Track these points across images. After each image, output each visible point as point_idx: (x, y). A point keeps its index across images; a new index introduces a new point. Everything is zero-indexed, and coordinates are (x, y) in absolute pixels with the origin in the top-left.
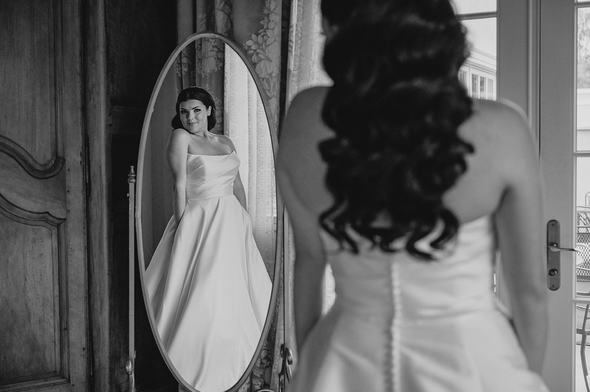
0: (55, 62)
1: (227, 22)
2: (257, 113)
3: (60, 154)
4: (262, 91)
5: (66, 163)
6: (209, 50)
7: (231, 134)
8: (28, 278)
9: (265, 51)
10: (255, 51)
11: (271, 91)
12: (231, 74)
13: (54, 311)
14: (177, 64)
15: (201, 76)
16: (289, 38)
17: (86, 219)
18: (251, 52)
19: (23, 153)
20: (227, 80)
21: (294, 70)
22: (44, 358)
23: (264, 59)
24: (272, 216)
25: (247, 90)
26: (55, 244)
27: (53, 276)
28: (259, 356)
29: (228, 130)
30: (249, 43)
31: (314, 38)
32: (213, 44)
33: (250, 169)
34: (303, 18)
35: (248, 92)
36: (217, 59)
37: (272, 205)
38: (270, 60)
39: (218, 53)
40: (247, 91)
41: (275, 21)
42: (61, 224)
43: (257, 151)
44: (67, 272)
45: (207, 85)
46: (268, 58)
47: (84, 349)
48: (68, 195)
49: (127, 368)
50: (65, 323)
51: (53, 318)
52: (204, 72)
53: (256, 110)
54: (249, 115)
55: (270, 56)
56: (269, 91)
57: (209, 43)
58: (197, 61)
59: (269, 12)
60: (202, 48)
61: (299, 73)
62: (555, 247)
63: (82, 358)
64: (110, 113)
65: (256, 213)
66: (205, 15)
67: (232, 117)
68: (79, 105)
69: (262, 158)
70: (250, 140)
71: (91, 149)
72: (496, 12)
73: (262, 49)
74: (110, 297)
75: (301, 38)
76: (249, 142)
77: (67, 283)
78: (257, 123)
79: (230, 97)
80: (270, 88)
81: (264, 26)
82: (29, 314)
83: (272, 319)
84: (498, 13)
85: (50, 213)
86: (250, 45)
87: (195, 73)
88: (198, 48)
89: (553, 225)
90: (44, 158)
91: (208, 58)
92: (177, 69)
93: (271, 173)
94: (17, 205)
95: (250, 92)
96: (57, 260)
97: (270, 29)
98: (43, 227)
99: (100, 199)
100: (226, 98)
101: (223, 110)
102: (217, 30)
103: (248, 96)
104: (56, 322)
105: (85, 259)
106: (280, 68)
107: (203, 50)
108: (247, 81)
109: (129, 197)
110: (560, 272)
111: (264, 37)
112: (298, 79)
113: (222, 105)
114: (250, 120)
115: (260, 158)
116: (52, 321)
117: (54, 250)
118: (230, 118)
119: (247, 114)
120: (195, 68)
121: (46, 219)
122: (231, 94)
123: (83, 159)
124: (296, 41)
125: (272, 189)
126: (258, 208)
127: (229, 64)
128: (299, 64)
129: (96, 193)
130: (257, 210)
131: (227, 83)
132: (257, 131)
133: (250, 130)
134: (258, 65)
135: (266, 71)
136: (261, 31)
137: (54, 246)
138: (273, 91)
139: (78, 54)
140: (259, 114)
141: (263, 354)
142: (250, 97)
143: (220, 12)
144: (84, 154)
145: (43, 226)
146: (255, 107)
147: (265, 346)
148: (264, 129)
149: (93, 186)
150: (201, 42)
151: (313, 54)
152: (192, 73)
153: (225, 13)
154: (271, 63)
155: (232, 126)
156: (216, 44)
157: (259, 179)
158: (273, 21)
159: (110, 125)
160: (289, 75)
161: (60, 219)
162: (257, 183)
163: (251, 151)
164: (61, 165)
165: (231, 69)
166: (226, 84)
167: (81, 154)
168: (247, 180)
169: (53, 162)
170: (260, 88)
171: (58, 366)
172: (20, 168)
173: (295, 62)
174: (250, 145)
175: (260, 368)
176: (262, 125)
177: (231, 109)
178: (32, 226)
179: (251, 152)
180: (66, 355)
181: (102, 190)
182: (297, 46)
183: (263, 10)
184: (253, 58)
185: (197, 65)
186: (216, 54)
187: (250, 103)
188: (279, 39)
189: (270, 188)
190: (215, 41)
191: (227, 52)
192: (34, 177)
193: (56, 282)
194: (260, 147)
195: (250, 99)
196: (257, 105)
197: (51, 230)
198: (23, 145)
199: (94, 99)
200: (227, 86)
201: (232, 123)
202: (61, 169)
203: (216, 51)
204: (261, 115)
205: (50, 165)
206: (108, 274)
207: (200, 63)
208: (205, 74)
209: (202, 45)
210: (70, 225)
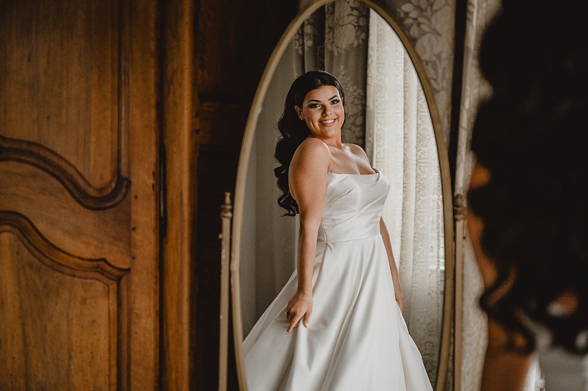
2: (418, 110)
3: (124, 173)
4: (425, 81)
5: (133, 188)
6: (346, 14)
7: (377, 141)
8: (73, 356)
9: (430, 20)
10: (415, 19)
11: (439, 81)
12: (378, 51)
15: (333, 53)
17: (158, 270)
18: (408, 21)
19: (71, 171)
20: (372, 59)
21: (474, 49)
23: (429, 32)
24: (438, 269)
25: (403, 75)
26: (114, 307)
27: (109, 353)
29: (372, 136)
30: (406, 7)
32: (352, 4)
33: (404, 195)
35: (404, 78)
36: (357, 28)
37: (437, 252)
38: (437, 34)
39: (358, 17)
40: (402, 77)
42: (123, 276)
43: (416, 168)
44: (129, 348)
45: (342, 67)
46: (434, 30)
48: (133, 234)
52: (337, 47)
53: (417, 106)
54: (405, 113)
55: (438, 28)
56: (436, 80)
57: (346, 3)
58: (327, 30)
60: (334, 11)
64: (197, 114)
65: (413, 264)
67: (379, 115)
68: (153, 102)
69: (424, 180)
70: (406, 151)
71: (168, 167)
73: (426, 17)
76: (405, 154)
77: (129, 366)
78: (417, 126)
79: (376, 85)
80: (437, 76)
85: (108, 260)
86: (408, 11)
87: (324, 48)
90: (101, 177)
91: (344, 27)
92: (297, 42)
93: (438, 203)
94: (62, 247)
95: (407, 78)
96: (116, 331)
98: (97, 282)
99: (179, 241)
100: (370, 86)
101: (364, 106)
103: (404, 84)
105: (155, 330)
107: (337, 15)
109: (221, 239)
113: (365, 97)
114: (407, 121)
115: (420, 180)
117: (112, 317)
118: (375, 117)
119: (402, 111)
120: (324, 41)
121: (102, 269)
122: (378, 81)
123: (157, 182)
124: (478, 5)
125: (438, 228)
126: (416, 257)
127: (376, 36)
129: (174, 232)
130: (415, 260)
131: (373, 64)
132: (417, 138)
133: (406, 136)
134: (419, 41)
135: (432, 50)
137: (112, 309)
138: (442, 81)
139: (152, 24)
140: (421, 112)
142: (407, 85)
144: (158, 173)
145: (97, 279)
146: (414, 101)
148: (428, 135)
149: (170, 219)
152: (318, 48)
154: (439, 37)
155: (378, 130)
156: (357, 6)
157: (419, 212)
159: (197, 131)
160: (468, 57)
161: (121, 270)
162: (415, 218)
163: (407, 169)
164: (124, 190)
165: (379, 43)
166: (371, 66)
167: (153, 174)
168: (401, 212)
169: (113, 185)
170: (423, 76)
172: (67, 193)
173: (476, 36)
174: (406, 159)
176: (424, 128)
177: (377, 104)
178: (81, 279)
179: (407, 171)
181: (182, 227)
182: (481, 12)
184: (412, 31)
185: (326, 36)
186: (355, 21)
187: (407, 94)
188: (452, 2)
189: (435, 225)
191: (373, 19)
192: (86, 207)
193: (114, 362)
194: (420, 163)
195: (407, 89)
196: (418, 98)
197: (108, 286)
198: (72, 159)
199: (174, 93)
200: (371, 68)
201: (378, 124)
202: (124, 197)
203: (355, 16)
204: (424, 114)
205: (109, 190)
206: (190, 354)
207: (331, 34)
208: (339, 50)
209: (336, 7)
210: (136, 279)
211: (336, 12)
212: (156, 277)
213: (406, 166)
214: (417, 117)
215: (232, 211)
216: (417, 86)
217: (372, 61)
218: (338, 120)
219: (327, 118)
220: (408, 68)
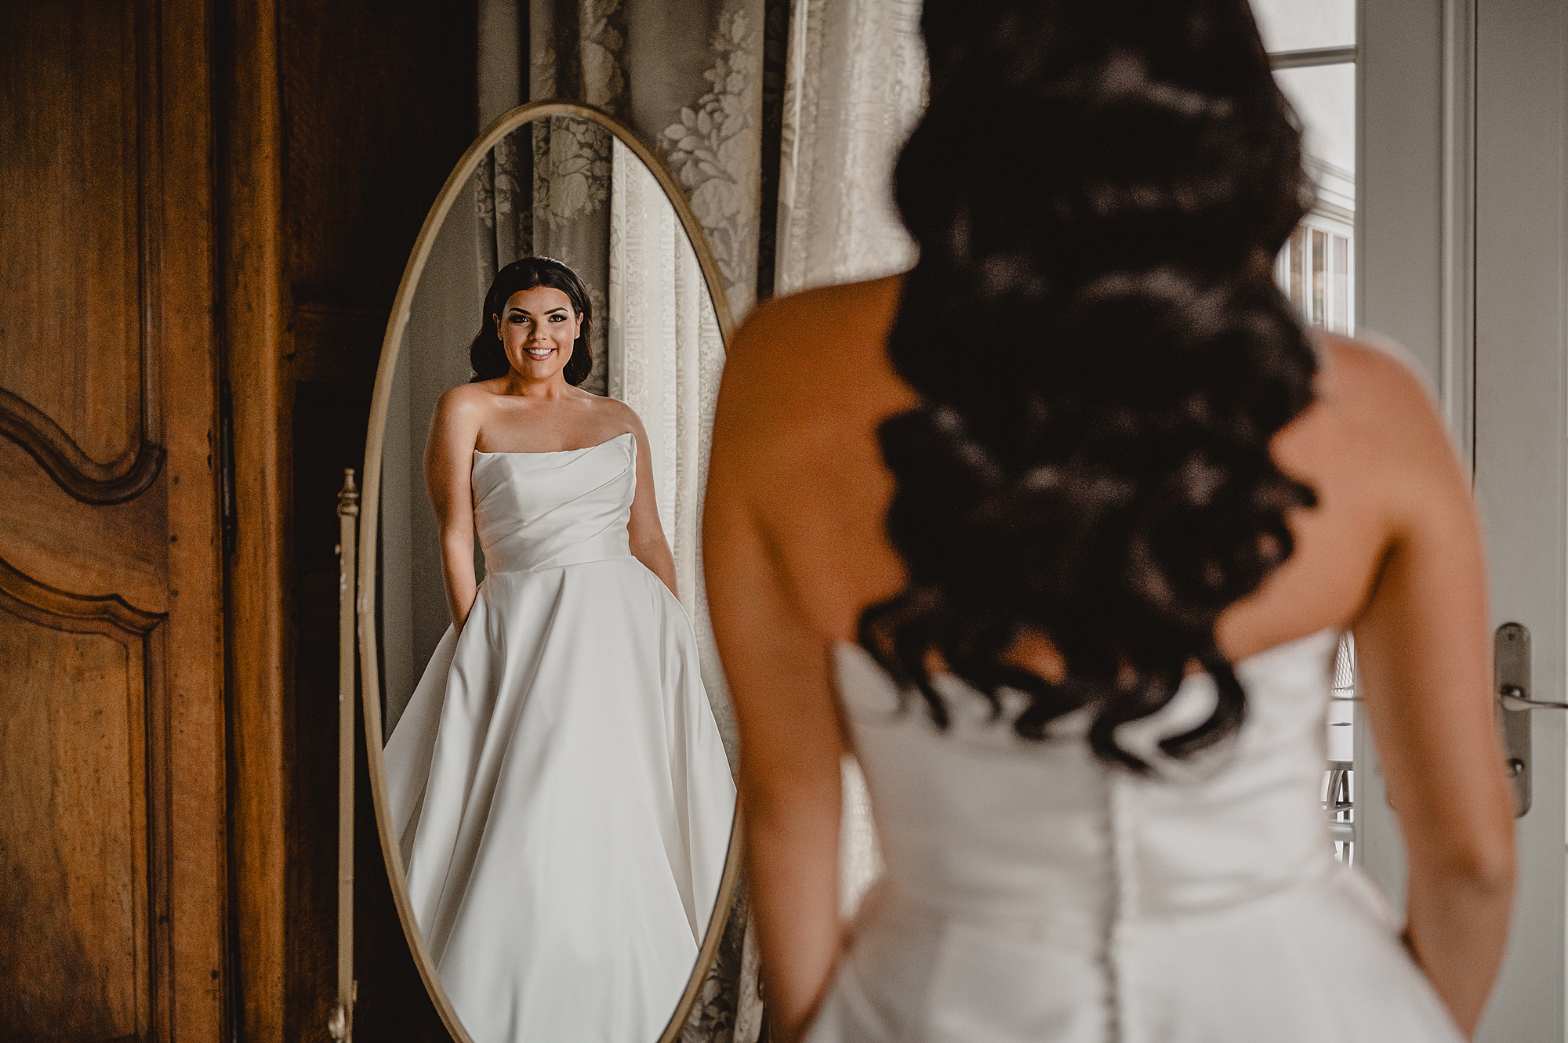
0: (140, 181)
1: (613, 76)
2: (700, 327)
3: (152, 436)
4: (709, 263)
5: (170, 459)
6: (570, 154)
8: (60, 776)
9: (716, 153)
10: (691, 153)
11: (734, 264)
12: (628, 221)
13: (134, 870)
14: (482, 193)
15: (548, 225)
16: (784, 118)
17: (222, 614)
18: (677, 156)
19: (51, 433)
20: (618, 236)
21: (795, 207)
22: (105, 1000)
23: (714, 177)
25: (674, 265)
26: (137, 685)
27: (131, 771)
28: (698, 997)
29: (621, 374)
30: (673, 131)
31: (852, 118)
32: (580, 137)
33: (679, 479)
34: (821, 65)
35: (676, 270)
36: (590, 180)
38: (730, 179)
39: (593, 162)
40: (672, 268)
41: (743, 71)
42: (154, 627)
43: (700, 429)
44: (168, 761)
45: (564, 250)
46: (724, 172)
47: (215, 975)
48: (173, 550)
49: (332, 1027)
50: (164, 904)
51: (130, 888)
52: (555, 215)
53: (698, 320)
54: (677, 332)
55: (731, 168)
56: (728, 263)
57: (571, 136)
58: (536, 184)
59: (729, 47)
60: (549, 148)
61: (810, 215)
62: (1516, 698)
63: (209, 999)
64: (290, 323)
65: (697, 602)
66: (552, 57)
67: (632, 337)
68: (206, 299)
70: (681, 401)
71: (236, 422)
72: (1353, 47)
73: (709, 149)
74: (289, 829)
75: (816, 117)
76: (678, 406)
77: (169, 792)
78: (700, 356)
79: (626, 284)
80: (730, 254)
81: (715, 85)
82: (64, 876)
83: (734, 895)
84: (1360, 51)
85: (125, 597)
86: (677, 137)
87: (532, 216)
88: (539, 148)
89: (1512, 635)
90: (108, 446)
91: (566, 178)
92: (482, 206)
94: (34, 576)
95: (681, 269)
96: (143, 728)
97: (732, 93)
98: (105, 639)
99: (260, 560)
100: (615, 285)
101: (606, 320)
102: (585, 96)
103: (676, 280)
104: (138, 900)
105: (218, 725)
106: (759, 202)
107: (553, 155)
108: (673, 239)
109: (340, 553)
110: (1530, 766)
111: (716, 115)
112: (807, 232)
113: (606, 305)
114: (681, 347)
116: (126, 898)
117: (134, 700)
118: (626, 341)
119: (674, 330)
120: (532, 203)
121: (114, 615)
122: (629, 276)
123: (216, 452)
124: (802, 128)
127: (624, 194)
128: (811, 192)
129: (250, 542)
131: (620, 244)
132: (700, 376)
133: (680, 373)
134: (697, 193)
135: (720, 209)
136: (707, 98)
137: (133, 690)
138: (739, 264)
139: (201, 158)
140: (706, 331)
141: (710, 991)
142: (681, 283)
143: (594, 46)
144: (218, 434)
145: (104, 634)
146: (695, 312)
147: (714, 970)
149: (242, 524)
150: (549, 132)
151: (849, 163)
152: (521, 216)
153: (606, 48)
154: (732, 186)
155: (631, 363)
156: (588, 138)
158: (738, 72)
159: (290, 358)
160: (784, 221)
161: (150, 615)
163: (684, 432)
164: (153, 467)
165: (629, 207)
166: (616, 248)
167: (209, 435)
168: (673, 511)
169: (133, 457)
170: (705, 257)
171: (143, 1021)
172: (42, 472)
173: (799, 183)
174: (681, 415)
175: (700, 1030)
176: (712, 359)
177: (628, 317)
178: (75, 636)
179: (682, 435)
180: (164, 991)
181: (266, 535)
182: (806, 142)
183: (711, 40)
184: (683, 177)
185: (535, 194)
186: (588, 167)
187: (682, 299)
188: (755, 122)
190: (587, 130)
191: (618, 160)
192: (79, 498)
193: (140, 788)
195: (682, 290)
196: (700, 306)
197: (126, 647)
198: (51, 411)
199: (245, 286)
200: (617, 253)
201: (631, 353)
202: (154, 478)
203: (587, 158)
204: (712, 334)
205: (124, 468)
206: (283, 768)
207: (543, 191)
208: (558, 219)
209: (551, 142)
210: (178, 632)
211: (551, 150)
212: (218, 629)
213: (681, 427)
214: (700, 340)
215: (358, 502)
216: (698, 284)
217: (619, 240)
218: (558, 352)
219: (536, 345)
220: (682, 253)
